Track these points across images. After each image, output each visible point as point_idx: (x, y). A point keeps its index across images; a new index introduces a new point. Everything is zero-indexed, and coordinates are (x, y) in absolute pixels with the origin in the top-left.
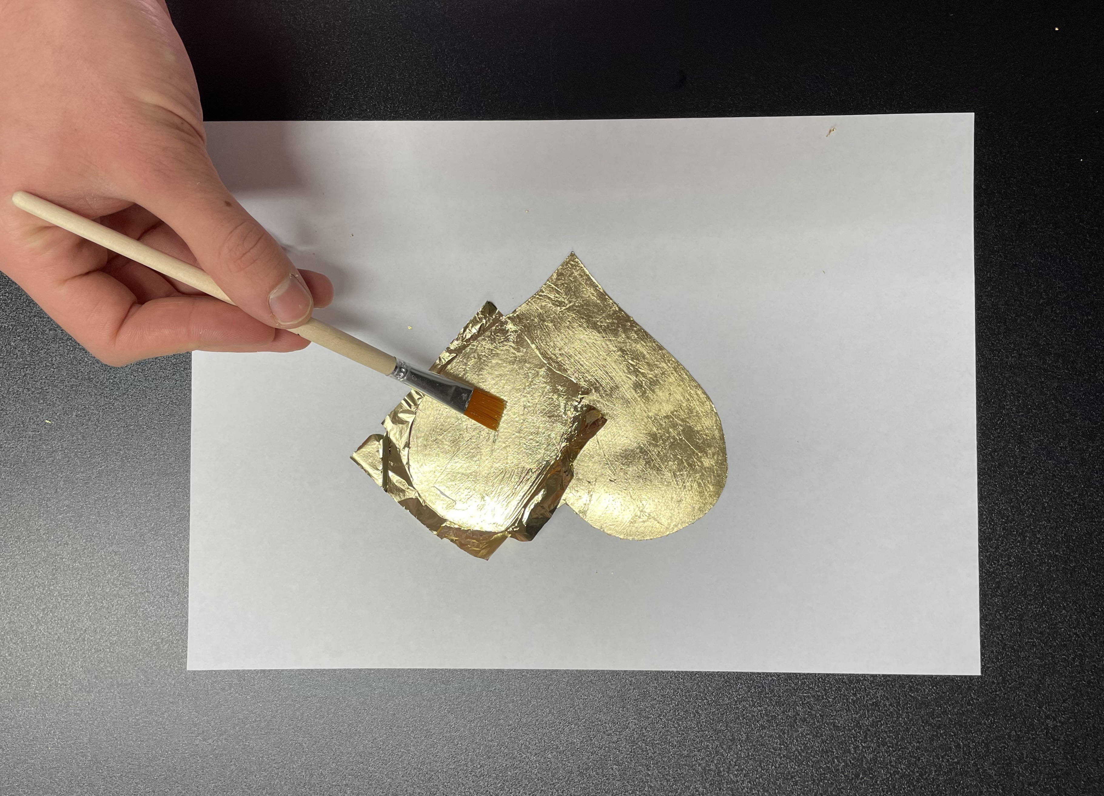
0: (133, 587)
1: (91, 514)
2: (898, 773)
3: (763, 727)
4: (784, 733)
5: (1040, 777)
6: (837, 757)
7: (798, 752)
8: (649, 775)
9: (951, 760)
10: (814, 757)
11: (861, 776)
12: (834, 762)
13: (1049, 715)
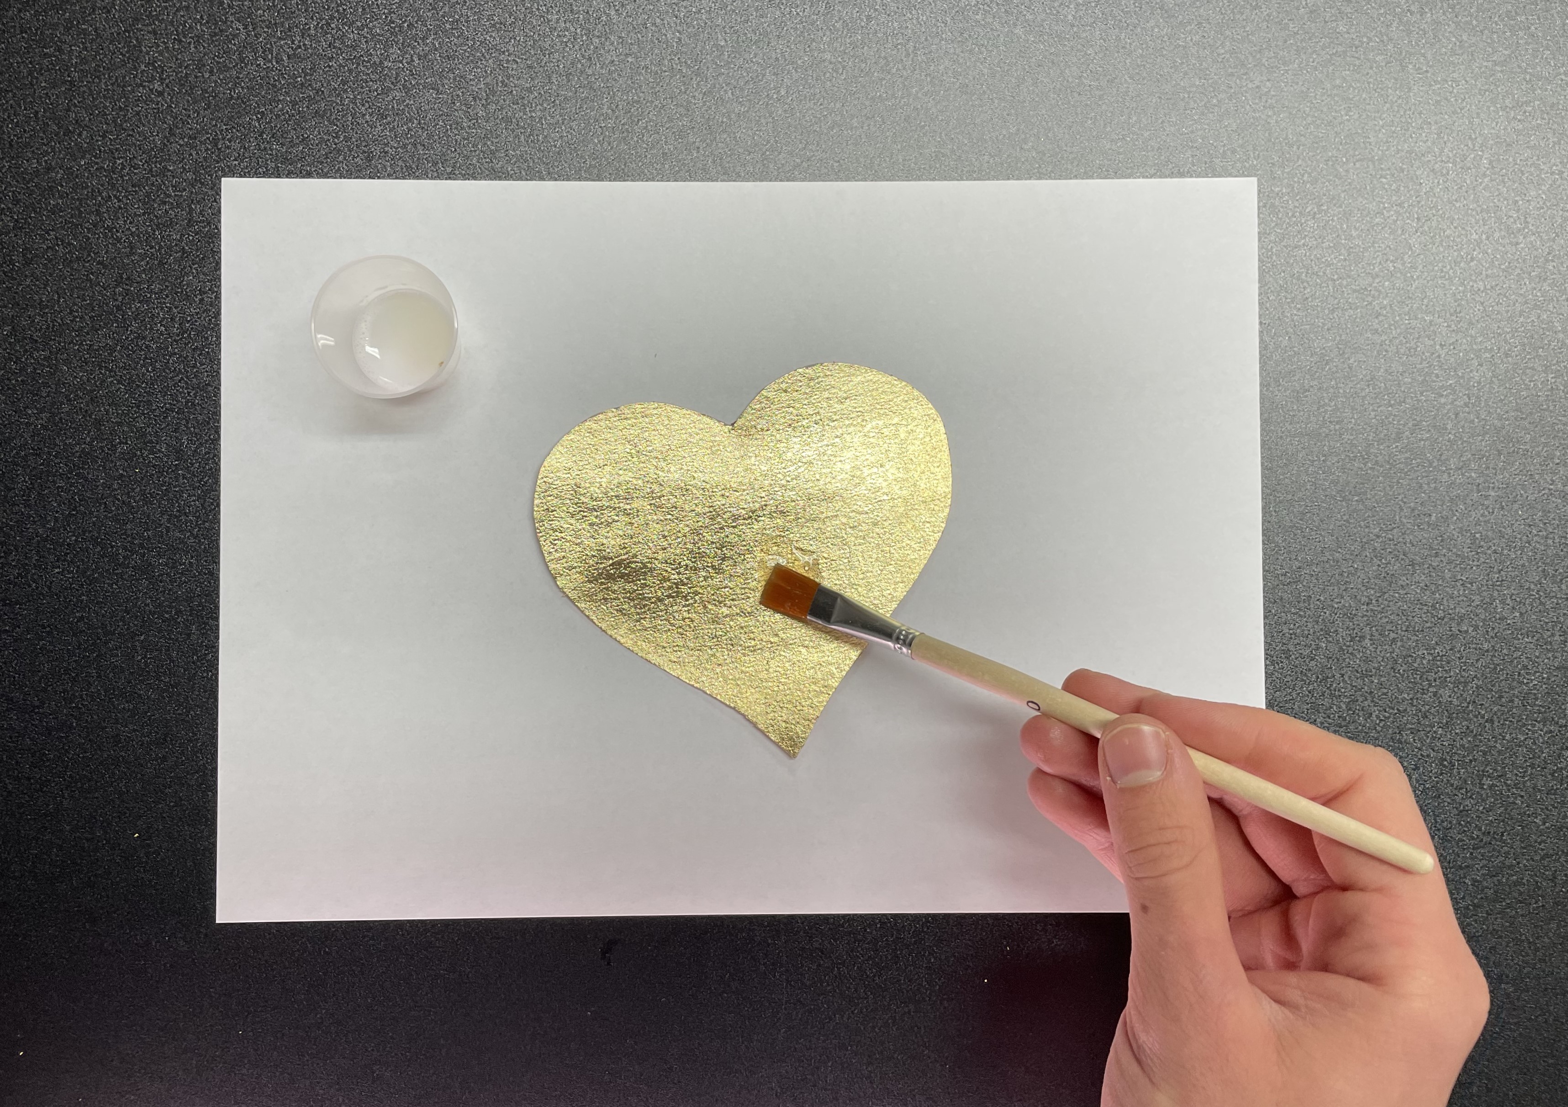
0: (1354, 287)
1: (1410, 383)
2: (358, 28)
3: (529, 90)
4: (503, 82)
5: (173, 17)
6: (436, 50)
7: (485, 58)
8: (679, 32)
9: (289, 42)
10: (465, 51)
11: (406, 25)
12: (439, 44)
13: (158, 96)
